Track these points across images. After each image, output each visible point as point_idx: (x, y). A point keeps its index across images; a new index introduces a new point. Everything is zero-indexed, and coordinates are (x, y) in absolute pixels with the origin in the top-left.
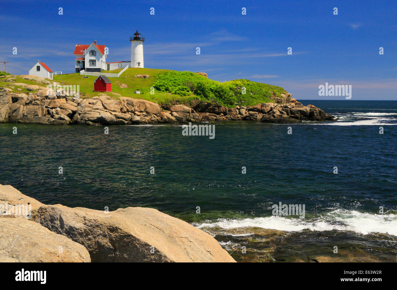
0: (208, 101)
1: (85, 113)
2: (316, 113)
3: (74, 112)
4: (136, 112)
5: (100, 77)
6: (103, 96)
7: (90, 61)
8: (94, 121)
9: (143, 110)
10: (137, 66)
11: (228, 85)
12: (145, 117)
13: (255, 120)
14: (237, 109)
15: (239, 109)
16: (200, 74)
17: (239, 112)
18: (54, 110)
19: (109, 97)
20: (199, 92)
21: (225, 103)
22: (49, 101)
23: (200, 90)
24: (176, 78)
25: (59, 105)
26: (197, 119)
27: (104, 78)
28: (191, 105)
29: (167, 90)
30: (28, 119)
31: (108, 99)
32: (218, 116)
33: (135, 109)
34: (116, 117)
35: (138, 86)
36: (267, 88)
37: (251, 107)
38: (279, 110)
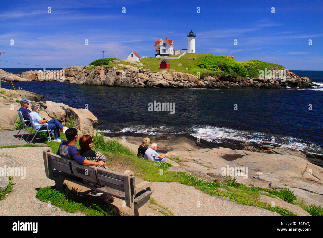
0: (228, 74)
1: (153, 81)
2: (299, 83)
3: (147, 81)
4: (182, 81)
5: (163, 60)
6: (164, 72)
7: (163, 49)
8: (156, 86)
9: (186, 79)
10: (191, 52)
11: (245, 64)
12: (187, 84)
13: (257, 86)
14: (248, 79)
15: (249, 80)
16: (229, 57)
17: (249, 81)
18: (137, 80)
19: (167, 72)
20: (223, 68)
21: (239, 76)
22: (135, 74)
23: (224, 67)
24: (212, 60)
25: (140, 77)
26: (218, 85)
27: (165, 61)
28: (217, 76)
29: (205, 67)
30: (123, 84)
31: (167, 73)
32: (234, 83)
33: (181, 79)
34: (169, 84)
35: (188, 65)
36: (270, 66)
37: (255, 78)
38: (274, 81)
